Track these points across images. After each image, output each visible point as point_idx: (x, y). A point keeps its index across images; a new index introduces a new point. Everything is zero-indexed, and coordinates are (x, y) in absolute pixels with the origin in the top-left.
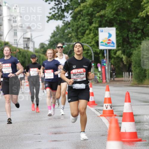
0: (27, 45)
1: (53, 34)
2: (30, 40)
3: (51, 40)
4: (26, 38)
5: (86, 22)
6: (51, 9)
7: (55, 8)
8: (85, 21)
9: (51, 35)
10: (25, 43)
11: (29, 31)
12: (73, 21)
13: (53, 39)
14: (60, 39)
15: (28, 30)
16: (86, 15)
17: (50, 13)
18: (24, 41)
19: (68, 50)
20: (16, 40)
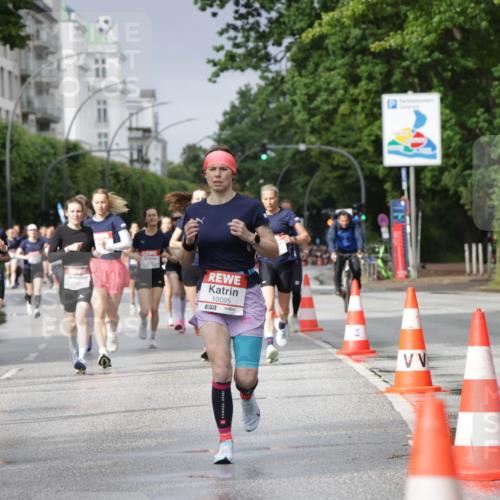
0: (140, 151)
1: (227, 117)
2: (153, 134)
3: (223, 137)
4: (138, 129)
5: (339, 74)
6: (221, 33)
7: (235, 28)
8: (337, 71)
9: (221, 119)
10: (136, 145)
11: (150, 105)
12: (296, 74)
13: (227, 133)
14: (253, 133)
15: (146, 103)
16: (338, 52)
17: (219, 49)
18: (131, 139)
19: (281, 168)
20: (106, 135)
